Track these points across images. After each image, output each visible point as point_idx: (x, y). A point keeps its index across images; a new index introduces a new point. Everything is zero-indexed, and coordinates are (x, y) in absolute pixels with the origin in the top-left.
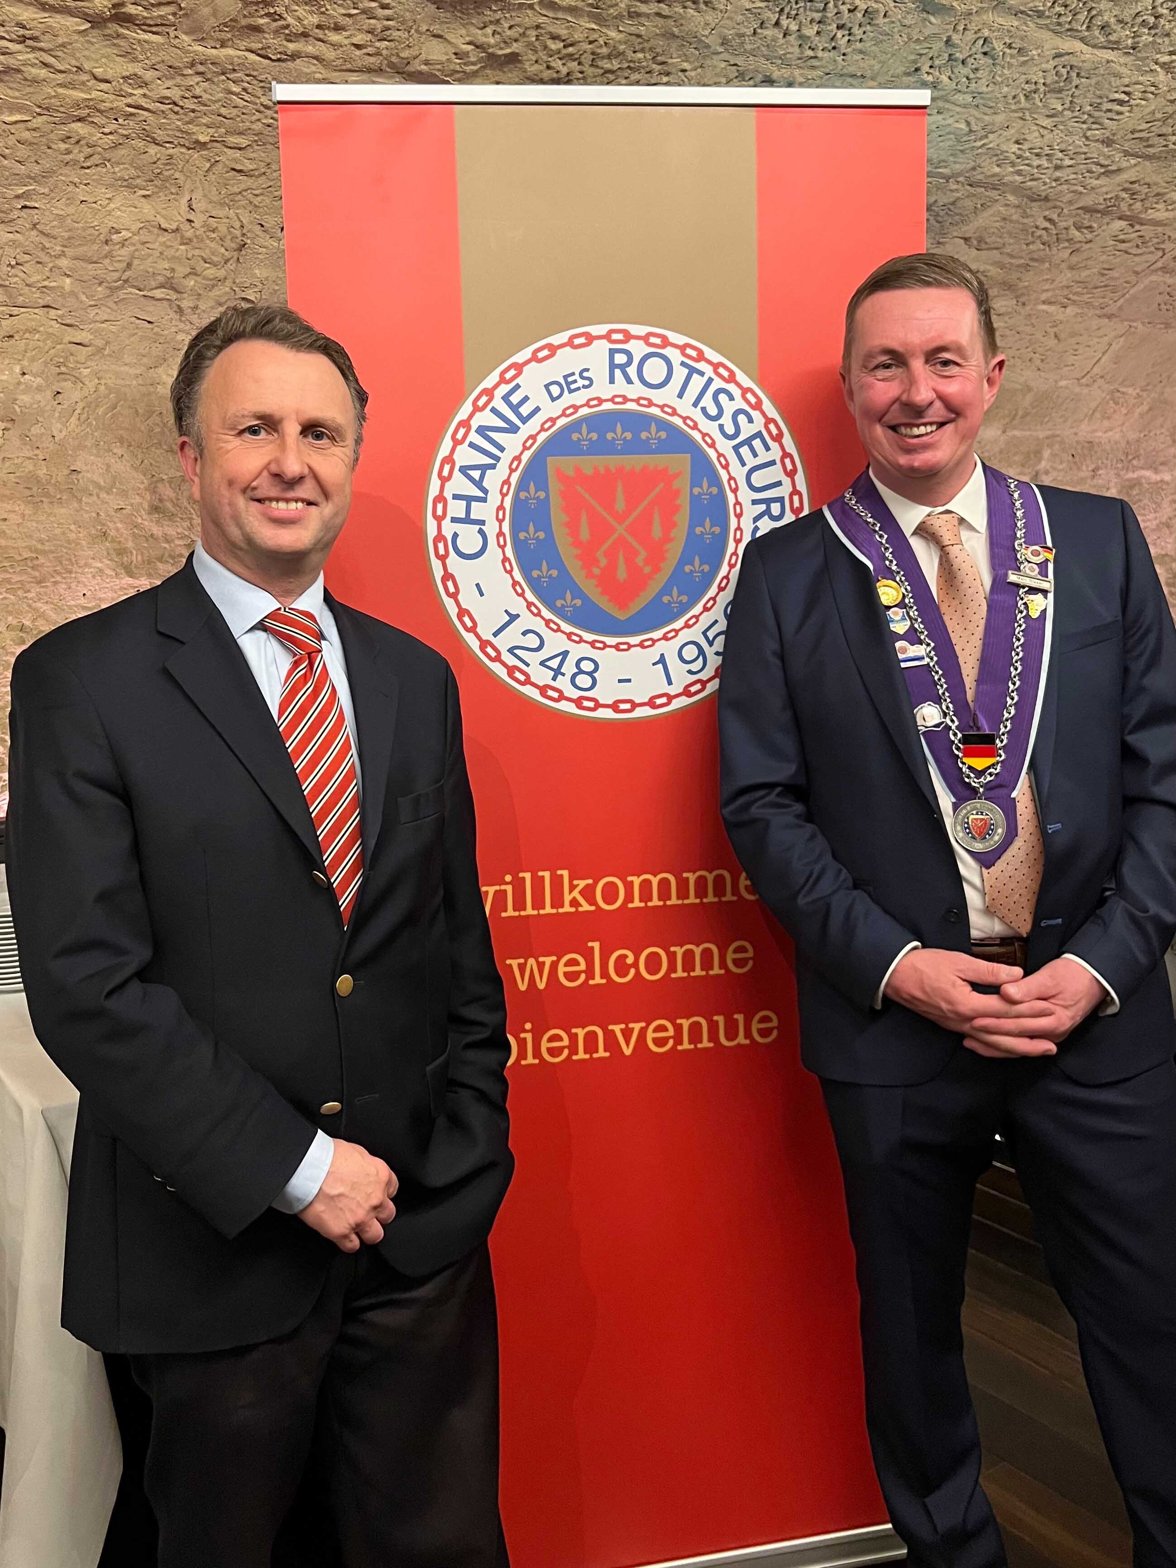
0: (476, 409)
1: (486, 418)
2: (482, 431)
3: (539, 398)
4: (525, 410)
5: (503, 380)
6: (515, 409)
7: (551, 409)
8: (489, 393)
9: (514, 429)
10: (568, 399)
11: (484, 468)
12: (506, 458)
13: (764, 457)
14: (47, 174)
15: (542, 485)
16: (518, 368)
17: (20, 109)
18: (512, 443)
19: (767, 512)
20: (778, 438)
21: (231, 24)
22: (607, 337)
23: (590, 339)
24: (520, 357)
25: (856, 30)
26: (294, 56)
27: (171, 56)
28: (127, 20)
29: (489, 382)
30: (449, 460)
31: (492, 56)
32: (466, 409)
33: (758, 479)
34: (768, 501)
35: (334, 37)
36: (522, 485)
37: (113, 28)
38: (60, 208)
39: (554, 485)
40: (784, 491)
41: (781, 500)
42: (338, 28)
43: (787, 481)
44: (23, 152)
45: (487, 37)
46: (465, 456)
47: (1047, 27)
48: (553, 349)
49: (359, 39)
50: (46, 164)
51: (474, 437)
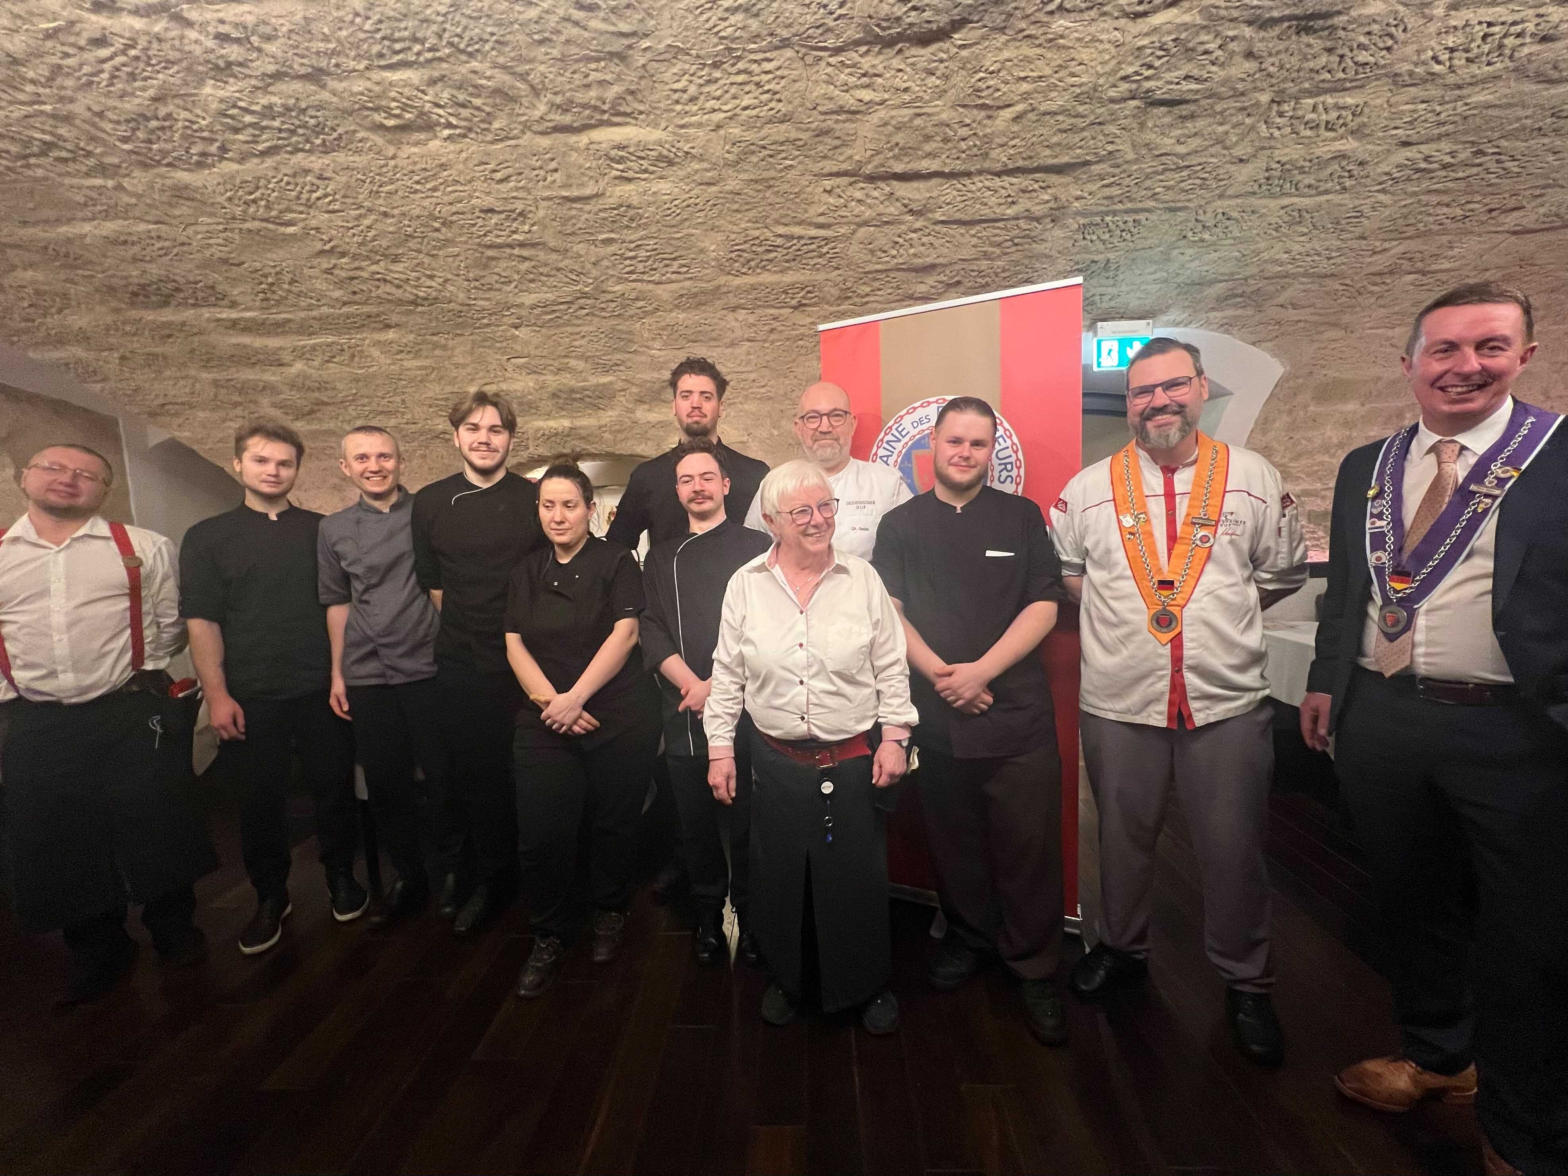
0: (886, 434)
1: (889, 437)
2: (888, 442)
3: (909, 427)
4: (903, 433)
5: (896, 422)
6: (900, 433)
7: (914, 432)
8: (890, 428)
9: (899, 441)
10: (920, 428)
11: (888, 456)
12: (896, 452)
13: (1003, 445)
14: (794, 361)
15: (910, 462)
16: (902, 417)
17: (780, 340)
18: (899, 446)
19: (1005, 468)
20: (1010, 437)
21: (839, 298)
22: (937, 402)
23: (929, 403)
24: (902, 413)
25: (1132, 230)
26: (867, 303)
27: (822, 313)
28: (805, 305)
29: (890, 424)
30: (876, 454)
31: (948, 285)
32: (882, 434)
33: (1001, 455)
34: (1005, 464)
35: (879, 293)
36: (902, 462)
37: (801, 309)
38: (801, 370)
39: (914, 462)
40: (1013, 459)
41: (1011, 463)
42: (879, 290)
43: (1014, 455)
44: (785, 354)
45: (942, 278)
46: (881, 452)
47: (1265, 197)
48: (915, 409)
49: (890, 291)
50: (794, 356)
51: (885, 445)
